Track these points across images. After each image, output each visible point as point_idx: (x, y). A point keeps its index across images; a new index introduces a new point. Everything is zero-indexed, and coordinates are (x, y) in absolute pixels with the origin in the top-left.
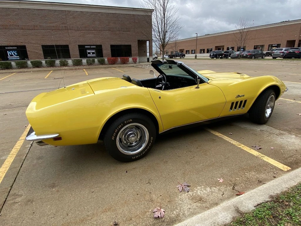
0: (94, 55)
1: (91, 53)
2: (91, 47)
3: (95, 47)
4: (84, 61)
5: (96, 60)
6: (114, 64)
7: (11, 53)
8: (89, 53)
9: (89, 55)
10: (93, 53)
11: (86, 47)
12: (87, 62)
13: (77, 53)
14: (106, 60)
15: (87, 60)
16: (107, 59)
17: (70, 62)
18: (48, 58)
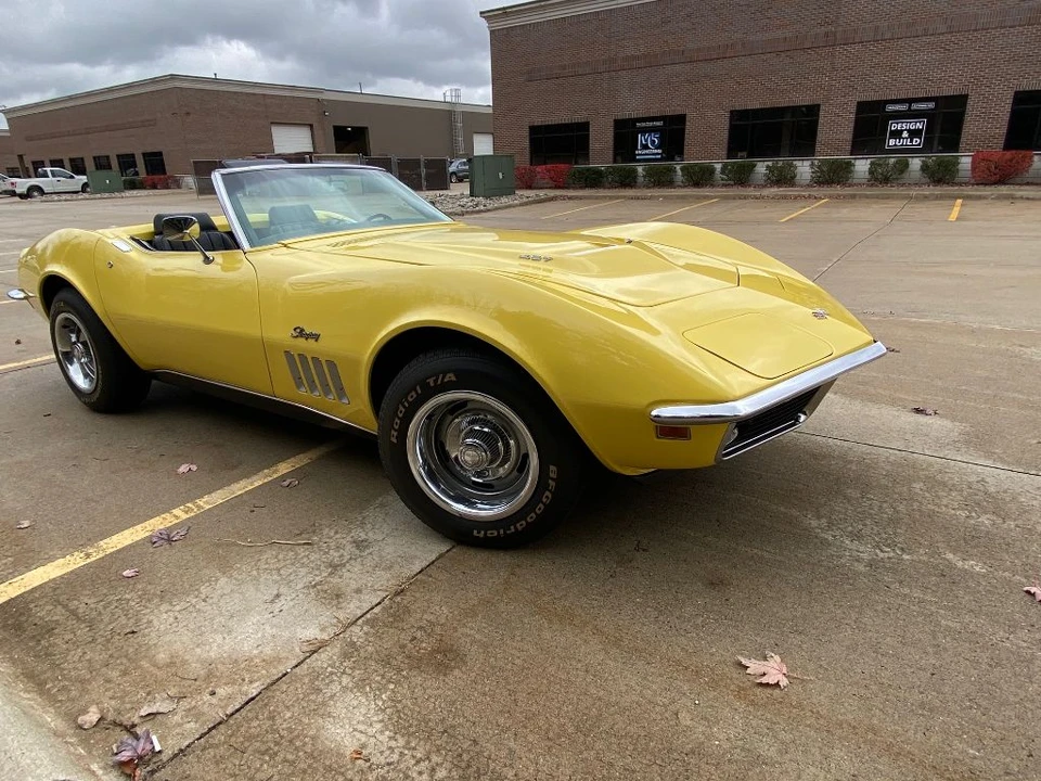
0: (916, 141)
1: (905, 134)
2: (915, 106)
3: (931, 105)
4: (862, 166)
5: (916, 163)
6: (1001, 181)
7: (646, 140)
8: (897, 134)
9: (892, 142)
10: (914, 134)
11: (890, 108)
12: (871, 172)
13: (846, 132)
14: (966, 162)
15: (872, 164)
16: (969, 160)
17: (804, 168)
18: (740, 154)
